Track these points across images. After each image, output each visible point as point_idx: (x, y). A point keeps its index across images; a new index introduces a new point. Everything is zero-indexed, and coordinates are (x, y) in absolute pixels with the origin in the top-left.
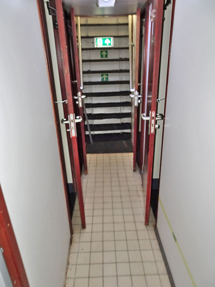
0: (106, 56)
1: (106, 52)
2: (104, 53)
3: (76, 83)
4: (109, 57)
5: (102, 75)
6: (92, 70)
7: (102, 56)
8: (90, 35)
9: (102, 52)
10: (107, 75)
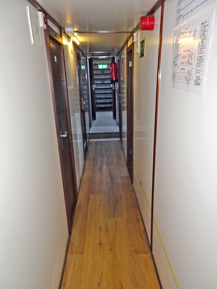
0: (104, 72)
1: (104, 70)
2: (103, 71)
3: (92, 82)
4: (105, 73)
5: (102, 81)
6: (97, 78)
7: (102, 72)
8: (97, 63)
9: (101, 70)
10: (104, 80)
